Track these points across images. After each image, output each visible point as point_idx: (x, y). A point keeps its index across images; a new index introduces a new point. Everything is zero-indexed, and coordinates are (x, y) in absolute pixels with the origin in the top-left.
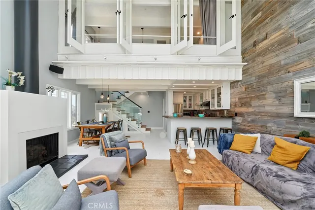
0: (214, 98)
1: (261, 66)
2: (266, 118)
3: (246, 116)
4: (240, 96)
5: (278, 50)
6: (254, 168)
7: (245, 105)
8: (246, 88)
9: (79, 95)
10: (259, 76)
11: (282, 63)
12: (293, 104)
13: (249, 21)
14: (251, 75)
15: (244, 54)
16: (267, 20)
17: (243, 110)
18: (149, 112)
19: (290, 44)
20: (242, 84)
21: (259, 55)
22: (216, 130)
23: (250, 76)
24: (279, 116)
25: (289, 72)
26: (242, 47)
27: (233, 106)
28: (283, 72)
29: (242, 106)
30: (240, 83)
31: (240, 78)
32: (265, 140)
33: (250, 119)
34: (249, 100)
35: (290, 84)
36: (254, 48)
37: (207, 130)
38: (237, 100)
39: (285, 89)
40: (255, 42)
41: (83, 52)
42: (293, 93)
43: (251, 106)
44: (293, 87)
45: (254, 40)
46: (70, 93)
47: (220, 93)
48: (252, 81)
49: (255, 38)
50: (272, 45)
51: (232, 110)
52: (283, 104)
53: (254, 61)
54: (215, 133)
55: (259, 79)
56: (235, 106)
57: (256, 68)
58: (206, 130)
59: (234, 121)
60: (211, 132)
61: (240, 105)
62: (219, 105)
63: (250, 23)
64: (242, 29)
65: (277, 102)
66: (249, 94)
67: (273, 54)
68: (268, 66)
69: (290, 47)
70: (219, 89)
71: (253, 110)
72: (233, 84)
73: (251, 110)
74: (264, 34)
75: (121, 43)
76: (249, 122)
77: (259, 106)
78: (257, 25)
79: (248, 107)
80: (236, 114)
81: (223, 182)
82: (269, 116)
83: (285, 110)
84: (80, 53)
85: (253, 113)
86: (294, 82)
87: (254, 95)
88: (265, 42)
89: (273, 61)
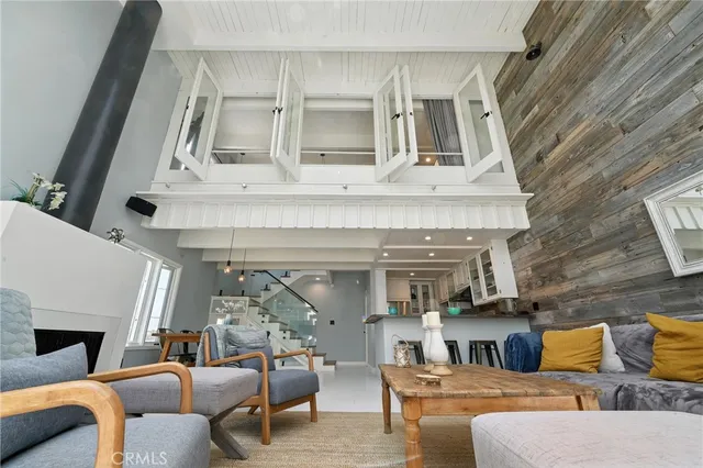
0: (476, 278)
1: (563, 191)
2: (608, 298)
3: (560, 306)
4: (535, 262)
5: (588, 155)
6: (620, 394)
7: (551, 280)
8: (542, 243)
9: (178, 272)
10: (565, 211)
11: (605, 174)
12: (660, 249)
13: (520, 124)
14: (547, 213)
15: (523, 179)
16: (552, 114)
17: (550, 291)
18: (332, 323)
19: (609, 140)
20: (532, 235)
21: (553, 173)
22: (494, 343)
23: (547, 217)
24: (638, 285)
25: (625, 188)
26: (516, 168)
27: (523, 290)
28: (612, 190)
29: (544, 283)
30: (527, 236)
31: (526, 225)
32: (624, 336)
33: (570, 310)
34: (556, 266)
35: (637, 210)
36: (540, 165)
37: (473, 346)
38: (530, 272)
39: (629, 223)
40: (539, 154)
41: (203, 178)
42: (651, 225)
43: (564, 278)
44: (645, 214)
45: (537, 151)
46: (159, 262)
47: (490, 264)
48: (552, 225)
49: (537, 148)
50: (574, 150)
51: (523, 298)
52: (638, 257)
53: (546, 187)
54: (494, 352)
55: (566, 217)
56: (529, 286)
57: (553, 198)
58: (471, 347)
59: (535, 323)
60: (484, 352)
61: (540, 283)
62: (492, 290)
63: (522, 126)
64: (509, 140)
65: (623, 255)
66: (553, 254)
67: (580, 165)
68: (577, 190)
69: (611, 143)
70: (486, 255)
71: (574, 287)
72: (515, 240)
73: (567, 287)
74: (553, 135)
75: (277, 156)
76: (570, 317)
77: (585, 274)
78: (535, 127)
79: (558, 283)
80: (536, 306)
81: (537, 391)
82: (614, 291)
83: (648, 267)
84: (197, 179)
85: (575, 294)
86: (644, 205)
87: (565, 253)
88: (558, 149)
89: (585, 176)
